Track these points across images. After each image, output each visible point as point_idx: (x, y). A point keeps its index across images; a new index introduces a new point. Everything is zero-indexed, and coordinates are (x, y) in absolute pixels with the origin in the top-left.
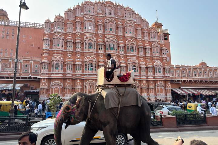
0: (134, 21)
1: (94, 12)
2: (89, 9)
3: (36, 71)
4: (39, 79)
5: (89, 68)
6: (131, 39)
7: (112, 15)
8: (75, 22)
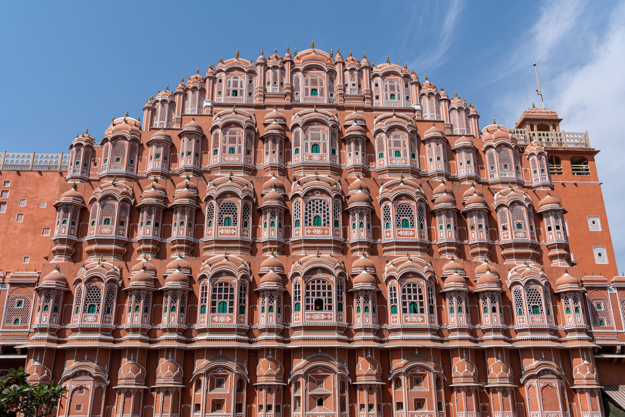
0: (414, 111)
1: (254, 95)
2: (235, 84)
3: (16, 321)
4: (24, 351)
5: (214, 303)
6: (400, 179)
7: (322, 94)
8: (180, 136)
